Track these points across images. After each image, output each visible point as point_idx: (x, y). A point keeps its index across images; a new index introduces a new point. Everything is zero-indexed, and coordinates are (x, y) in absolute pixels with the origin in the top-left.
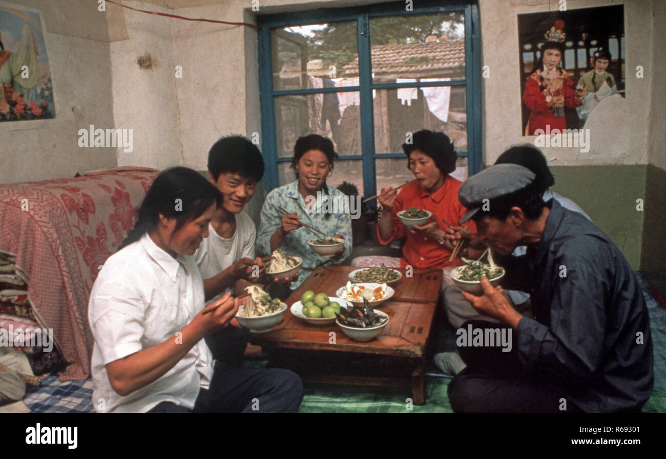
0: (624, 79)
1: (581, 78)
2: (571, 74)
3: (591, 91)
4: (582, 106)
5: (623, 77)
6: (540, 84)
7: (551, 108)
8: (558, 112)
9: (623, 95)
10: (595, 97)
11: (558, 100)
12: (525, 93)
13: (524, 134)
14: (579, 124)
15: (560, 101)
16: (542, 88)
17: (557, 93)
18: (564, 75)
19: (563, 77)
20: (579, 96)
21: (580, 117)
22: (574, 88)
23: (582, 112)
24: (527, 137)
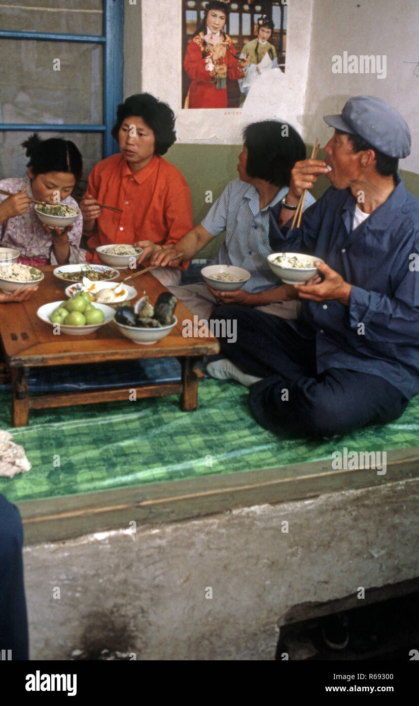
0: (285, 52)
1: (245, 47)
2: (235, 41)
3: (254, 63)
4: (244, 79)
5: (284, 50)
6: (202, 49)
7: (213, 78)
8: (220, 83)
9: (283, 69)
10: (258, 70)
11: (221, 69)
12: (186, 58)
13: (183, 107)
14: (241, 98)
15: (223, 70)
16: (205, 54)
17: (220, 62)
18: (228, 42)
19: (227, 43)
20: (242, 67)
21: (242, 91)
22: (237, 58)
23: (244, 86)
24: (187, 111)
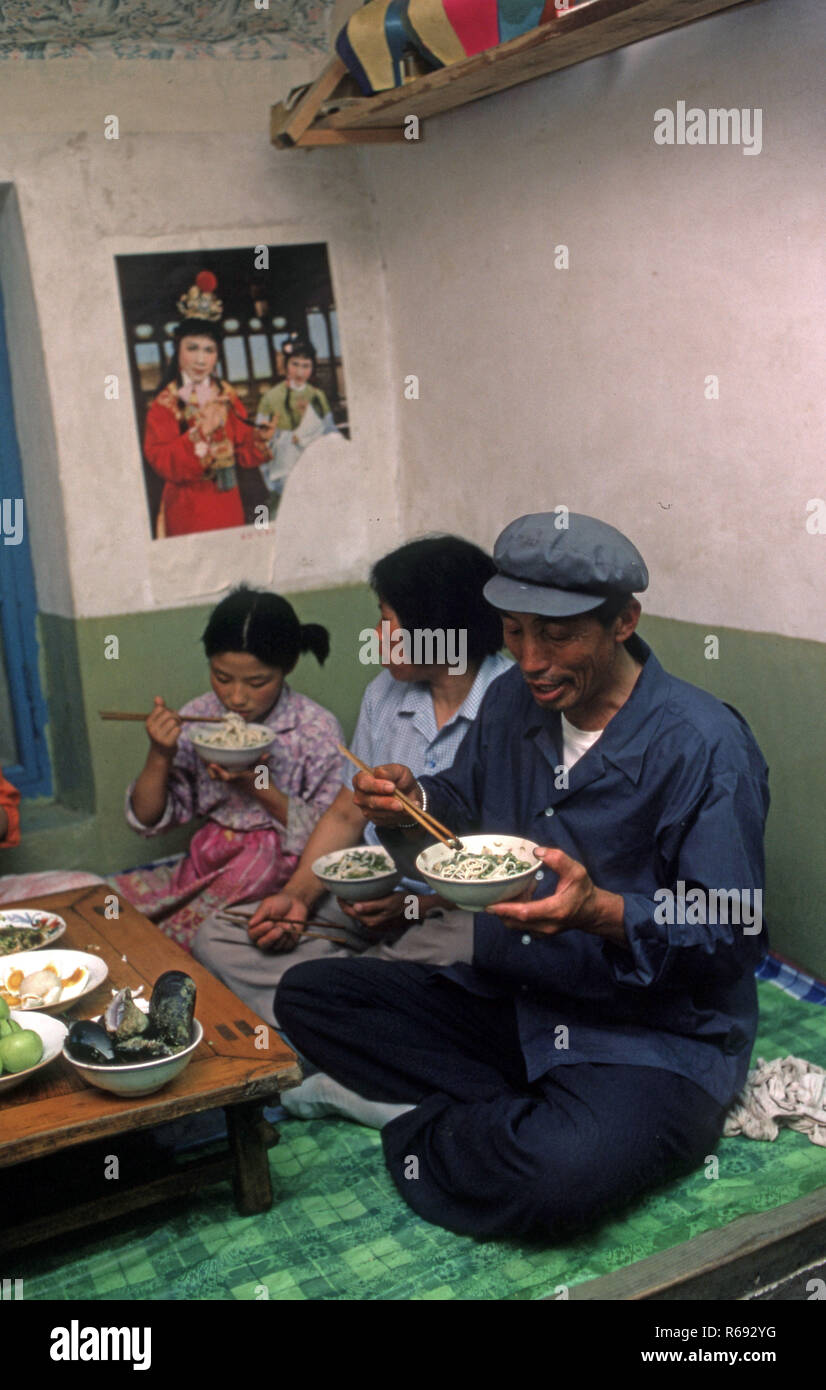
0: (344, 399)
1: (264, 401)
2: (243, 392)
3: (285, 428)
4: (271, 463)
5: (341, 395)
6: (178, 415)
7: (208, 471)
8: (224, 477)
9: (346, 433)
10: (296, 442)
11: (221, 451)
12: (148, 437)
13: (155, 536)
14: (269, 502)
15: (224, 454)
16: (185, 425)
17: (217, 435)
18: (229, 394)
19: (225, 398)
20: (263, 441)
21: (271, 487)
22: (251, 423)
23: (273, 476)
24: (163, 542)
